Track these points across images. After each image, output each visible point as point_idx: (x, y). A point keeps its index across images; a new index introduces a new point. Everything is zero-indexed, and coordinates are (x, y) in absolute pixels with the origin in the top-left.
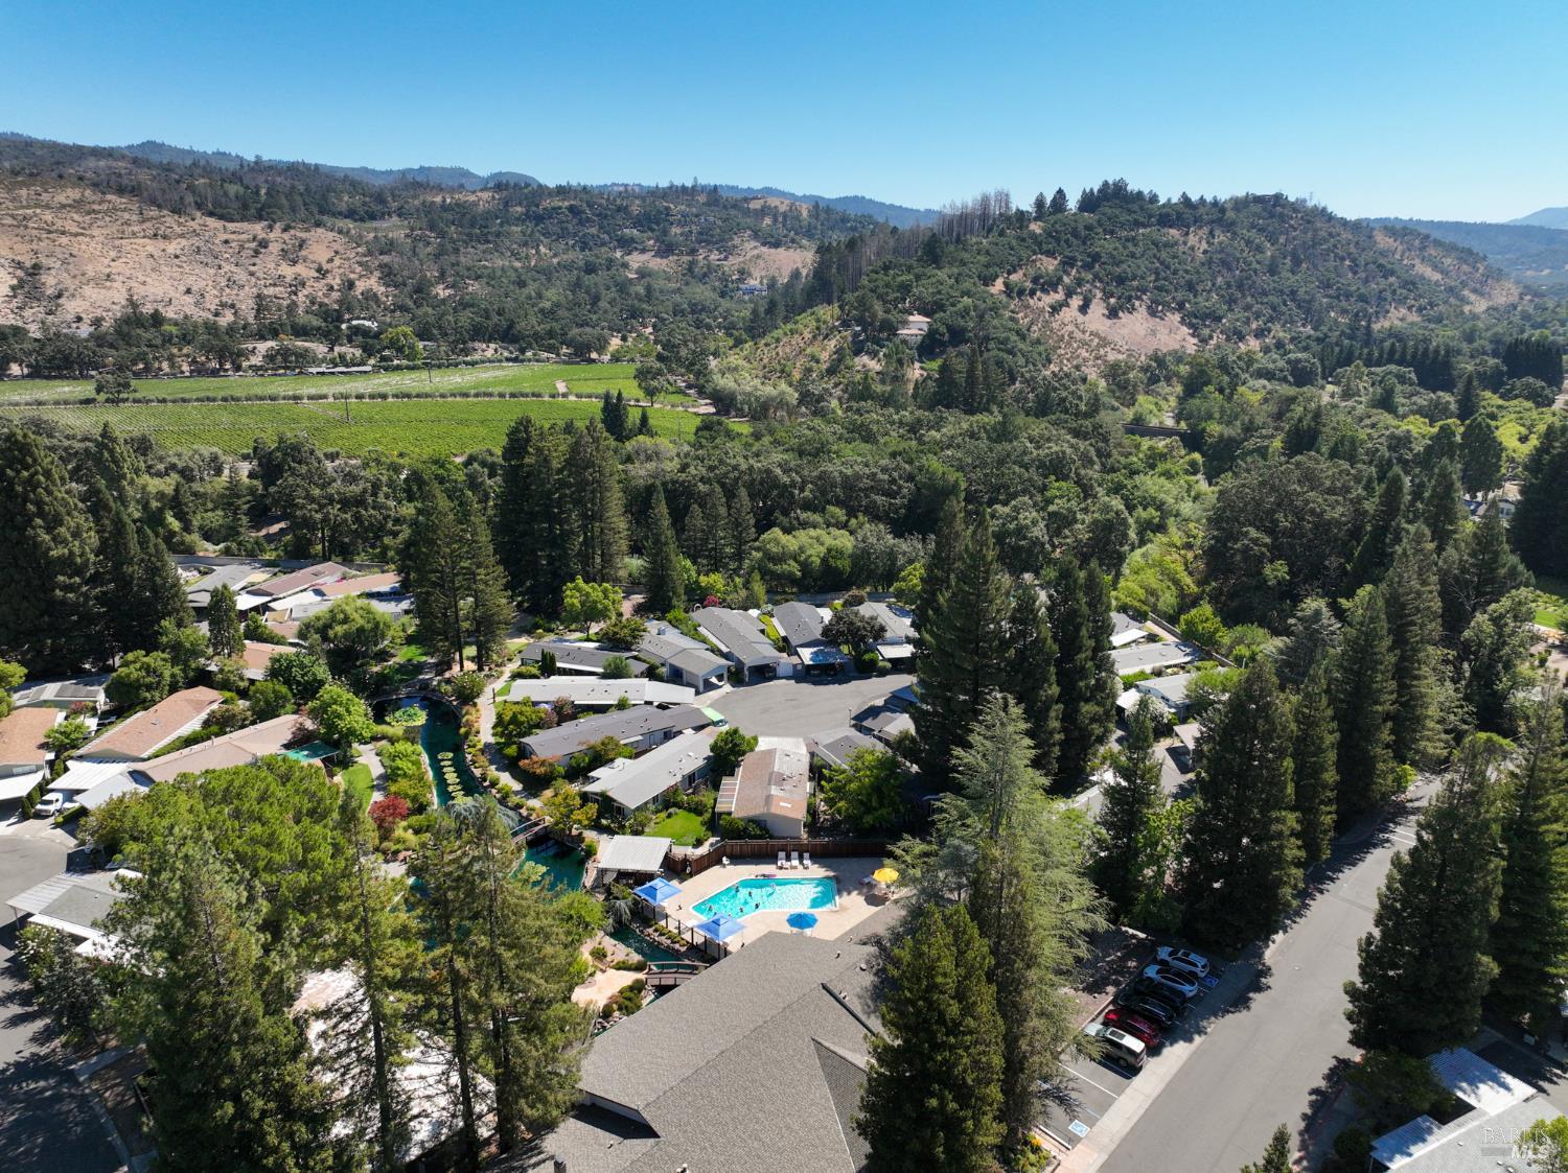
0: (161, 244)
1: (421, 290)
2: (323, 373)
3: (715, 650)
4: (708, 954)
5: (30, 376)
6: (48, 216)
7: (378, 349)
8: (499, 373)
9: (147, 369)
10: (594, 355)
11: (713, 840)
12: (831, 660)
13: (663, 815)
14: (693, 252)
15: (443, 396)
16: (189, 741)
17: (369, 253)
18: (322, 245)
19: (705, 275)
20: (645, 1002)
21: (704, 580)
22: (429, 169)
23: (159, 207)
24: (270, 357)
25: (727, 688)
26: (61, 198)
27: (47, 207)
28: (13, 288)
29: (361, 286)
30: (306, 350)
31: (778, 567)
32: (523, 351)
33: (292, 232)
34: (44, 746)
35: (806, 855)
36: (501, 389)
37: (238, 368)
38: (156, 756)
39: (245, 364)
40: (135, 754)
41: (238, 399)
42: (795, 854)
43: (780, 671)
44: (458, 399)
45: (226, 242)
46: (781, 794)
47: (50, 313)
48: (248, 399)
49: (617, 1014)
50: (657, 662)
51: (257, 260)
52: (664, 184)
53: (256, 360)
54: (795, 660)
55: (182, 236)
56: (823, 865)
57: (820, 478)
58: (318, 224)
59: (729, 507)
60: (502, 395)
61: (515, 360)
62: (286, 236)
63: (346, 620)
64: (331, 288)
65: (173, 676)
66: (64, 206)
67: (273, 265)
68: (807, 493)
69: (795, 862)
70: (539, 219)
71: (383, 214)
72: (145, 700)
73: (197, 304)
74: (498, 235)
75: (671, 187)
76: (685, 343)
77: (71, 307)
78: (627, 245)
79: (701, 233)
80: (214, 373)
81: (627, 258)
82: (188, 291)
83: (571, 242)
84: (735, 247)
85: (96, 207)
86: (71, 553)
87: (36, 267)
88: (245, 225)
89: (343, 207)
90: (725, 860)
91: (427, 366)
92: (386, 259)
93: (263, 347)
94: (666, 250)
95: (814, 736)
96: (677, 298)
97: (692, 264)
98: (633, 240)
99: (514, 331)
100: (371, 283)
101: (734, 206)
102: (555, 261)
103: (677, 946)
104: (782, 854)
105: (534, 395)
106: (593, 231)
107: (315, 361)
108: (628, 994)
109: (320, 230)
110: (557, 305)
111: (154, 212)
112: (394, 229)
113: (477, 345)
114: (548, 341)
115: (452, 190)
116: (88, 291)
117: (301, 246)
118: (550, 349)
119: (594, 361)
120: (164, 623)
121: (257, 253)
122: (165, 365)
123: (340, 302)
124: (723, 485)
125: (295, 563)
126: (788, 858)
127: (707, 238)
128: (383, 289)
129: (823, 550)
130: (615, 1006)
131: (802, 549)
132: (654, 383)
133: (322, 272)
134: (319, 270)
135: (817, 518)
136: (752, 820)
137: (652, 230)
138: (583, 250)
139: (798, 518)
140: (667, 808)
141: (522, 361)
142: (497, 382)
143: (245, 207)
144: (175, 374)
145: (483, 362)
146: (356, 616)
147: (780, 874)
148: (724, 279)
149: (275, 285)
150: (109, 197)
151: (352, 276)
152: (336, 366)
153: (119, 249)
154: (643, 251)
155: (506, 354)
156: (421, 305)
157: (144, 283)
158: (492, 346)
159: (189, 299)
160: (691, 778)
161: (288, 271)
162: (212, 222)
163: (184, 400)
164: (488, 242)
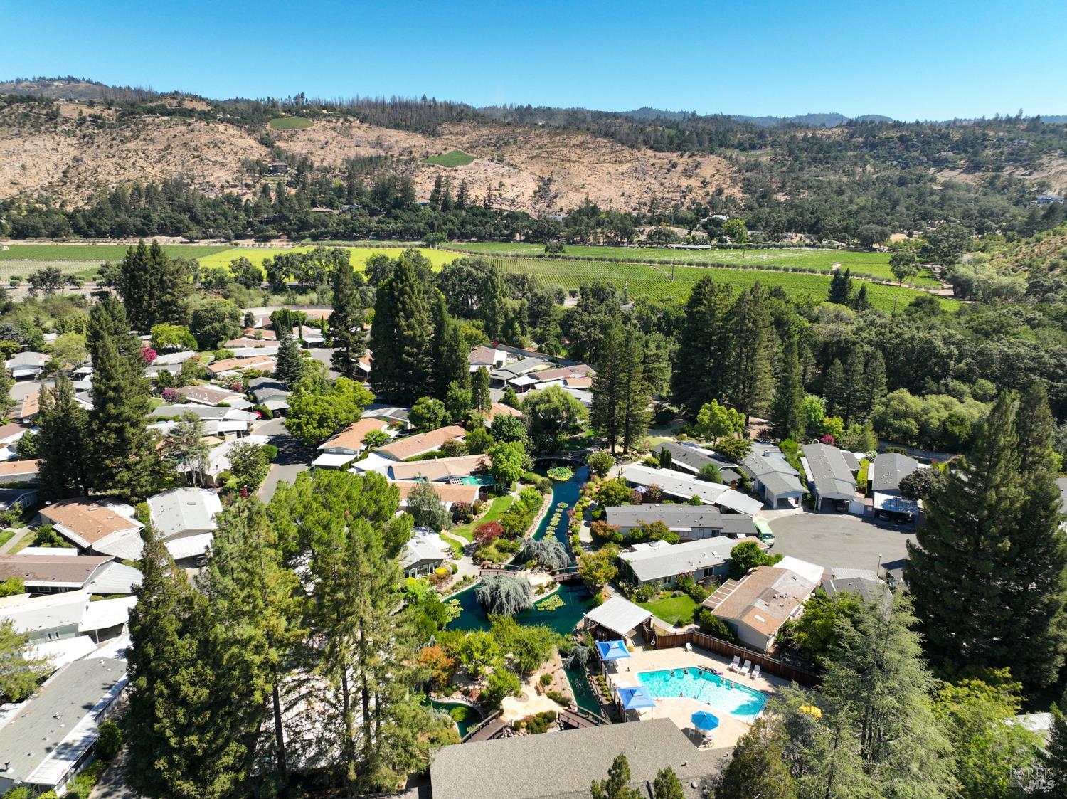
0: (617, 166)
1: (765, 196)
2: (678, 248)
3: (803, 479)
4: (618, 714)
5: (523, 241)
6: (564, 152)
7: (718, 234)
8: (795, 254)
9: (582, 240)
10: (875, 246)
11: (693, 626)
12: (902, 510)
13: (670, 593)
14: (999, 168)
15: (745, 267)
16: (429, 456)
17: (739, 171)
18: (711, 166)
19: (1005, 187)
20: (550, 731)
21: (827, 421)
22: (814, 115)
23: (623, 144)
24: (650, 236)
25: (799, 510)
26: (574, 141)
27: (567, 146)
28: (535, 192)
29: (727, 192)
30: (672, 232)
31: (897, 422)
32: (820, 240)
33: (694, 158)
34: (363, 442)
35: (758, 667)
36: (788, 266)
37: (631, 242)
38: (407, 461)
39: (635, 240)
40: (398, 457)
41: (617, 261)
42: (748, 663)
43: (852, 508)
44: (756, 270)
45: (653, 164)
46: (763, 608)
47: (549, 206)
48: (623, 261)
49: (523, 730)
50: (748, 477)
51: (667, 176)
52: (990, 116)
53: (643, 238)
54: (868, 502)
55: (630, 161)
56: (768, 680)
57: (980, 353)
58: (712, 153)
59: (866, 366)
60: (786, 270)
61: (813, 246)
62: (690, 161)
63: (548, 401)
64: (708, 194)
65: (445, 416)
66: (574, 146)
67: (676, 179)
68: (962, 365)
69: (745, 670)
70: (873, 146)
71: (761, 146)
72: (425, 427)
73: (626, 202)
74: (836, 158)
75: (996, 119)
76: (947, 239)
77: (560, 203)
78: (940, 164)
79: (1011, 154)
80: (617, 244)
81: (936, 175)
82: (623, 195)
83: (895, 163)
84: (1041, 164)
85: (590, 146)
86: (415, 335)
87: (549, 180)
88: (668, 154)
89: (736, 142)
90: (688, 645)
91: (750, 247)
92: (748, 175)
93: (648, 229)
94: (974, 167)
95: (835, 571)
96: (972, 205)
97: (993, 178)
98: (946, 160)
99: (819, 226)
100: (736, 192)
101: (1053, 131)
102: (875, 176)
103: (603, 699)
104: (737, 659)
105: (810, 271)
106: (916, 154)
107: (677, 240)
108: (540, 720)
109: (712, 156)
110: (862, 208)
111: (619, 147)
112: (764, 155)
113: (789, 234)
114: (841, 234)
115: (816, 128)
116: (571, 194)
117: (696, 167)
118: (842, 239)
119: (874, 250)
120: (452, 384)
121: (669, 171)
122: (591, 238)
123: (710, 203)
124: (884, 349)
125: (569, 362)
126: (741, 664)
127: (1016, 158)
128: (741, 195)
129: (945, 414)
130: (524, 724)
131: (925, 411)
132: (906, 268)
133: (705, 183)
134: (703, 182)
135: (965, 388)
136: (727, 623)
137: (966, 152)
138: (903, 168)
139: (946, 386)
140: (675, 589)
141: (818, 247)
142: (791, 260)
143: (671, 143)
144: (596, 243)
145: (788, 246)
146: (555, 399)
147: (727, 675)
148: (1023, 191)
149: (674, 192)
150: (599, 139)
151: (724, 186)
152: (689, 243)
153: (593, 169)
154: (953, 169)
155: (808, 242)
156: (763, 206)
157: (600, 190)
158: (799, 235)
159: (622, 199)
160: (708, 571)
161: (684, 183)
162: (650, 153)
163: (589, 259)
164: (827, 163)
